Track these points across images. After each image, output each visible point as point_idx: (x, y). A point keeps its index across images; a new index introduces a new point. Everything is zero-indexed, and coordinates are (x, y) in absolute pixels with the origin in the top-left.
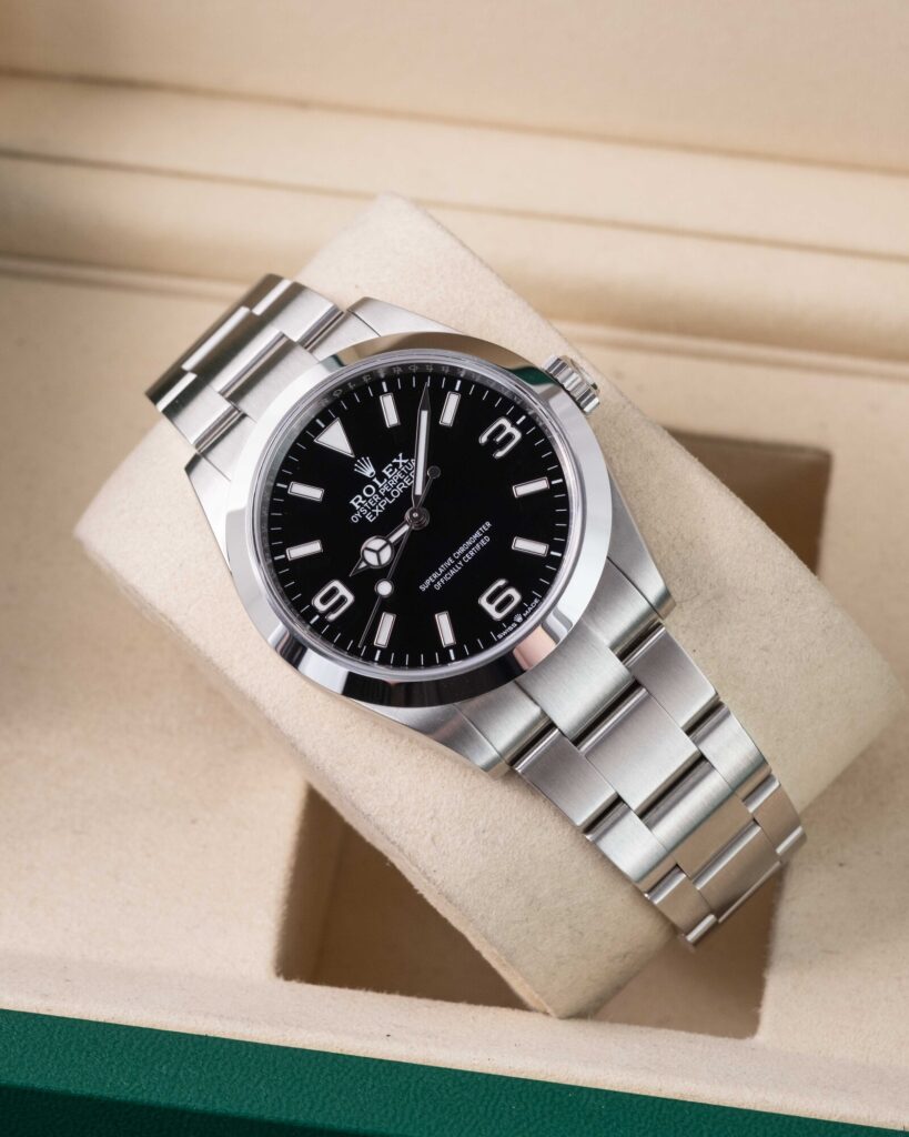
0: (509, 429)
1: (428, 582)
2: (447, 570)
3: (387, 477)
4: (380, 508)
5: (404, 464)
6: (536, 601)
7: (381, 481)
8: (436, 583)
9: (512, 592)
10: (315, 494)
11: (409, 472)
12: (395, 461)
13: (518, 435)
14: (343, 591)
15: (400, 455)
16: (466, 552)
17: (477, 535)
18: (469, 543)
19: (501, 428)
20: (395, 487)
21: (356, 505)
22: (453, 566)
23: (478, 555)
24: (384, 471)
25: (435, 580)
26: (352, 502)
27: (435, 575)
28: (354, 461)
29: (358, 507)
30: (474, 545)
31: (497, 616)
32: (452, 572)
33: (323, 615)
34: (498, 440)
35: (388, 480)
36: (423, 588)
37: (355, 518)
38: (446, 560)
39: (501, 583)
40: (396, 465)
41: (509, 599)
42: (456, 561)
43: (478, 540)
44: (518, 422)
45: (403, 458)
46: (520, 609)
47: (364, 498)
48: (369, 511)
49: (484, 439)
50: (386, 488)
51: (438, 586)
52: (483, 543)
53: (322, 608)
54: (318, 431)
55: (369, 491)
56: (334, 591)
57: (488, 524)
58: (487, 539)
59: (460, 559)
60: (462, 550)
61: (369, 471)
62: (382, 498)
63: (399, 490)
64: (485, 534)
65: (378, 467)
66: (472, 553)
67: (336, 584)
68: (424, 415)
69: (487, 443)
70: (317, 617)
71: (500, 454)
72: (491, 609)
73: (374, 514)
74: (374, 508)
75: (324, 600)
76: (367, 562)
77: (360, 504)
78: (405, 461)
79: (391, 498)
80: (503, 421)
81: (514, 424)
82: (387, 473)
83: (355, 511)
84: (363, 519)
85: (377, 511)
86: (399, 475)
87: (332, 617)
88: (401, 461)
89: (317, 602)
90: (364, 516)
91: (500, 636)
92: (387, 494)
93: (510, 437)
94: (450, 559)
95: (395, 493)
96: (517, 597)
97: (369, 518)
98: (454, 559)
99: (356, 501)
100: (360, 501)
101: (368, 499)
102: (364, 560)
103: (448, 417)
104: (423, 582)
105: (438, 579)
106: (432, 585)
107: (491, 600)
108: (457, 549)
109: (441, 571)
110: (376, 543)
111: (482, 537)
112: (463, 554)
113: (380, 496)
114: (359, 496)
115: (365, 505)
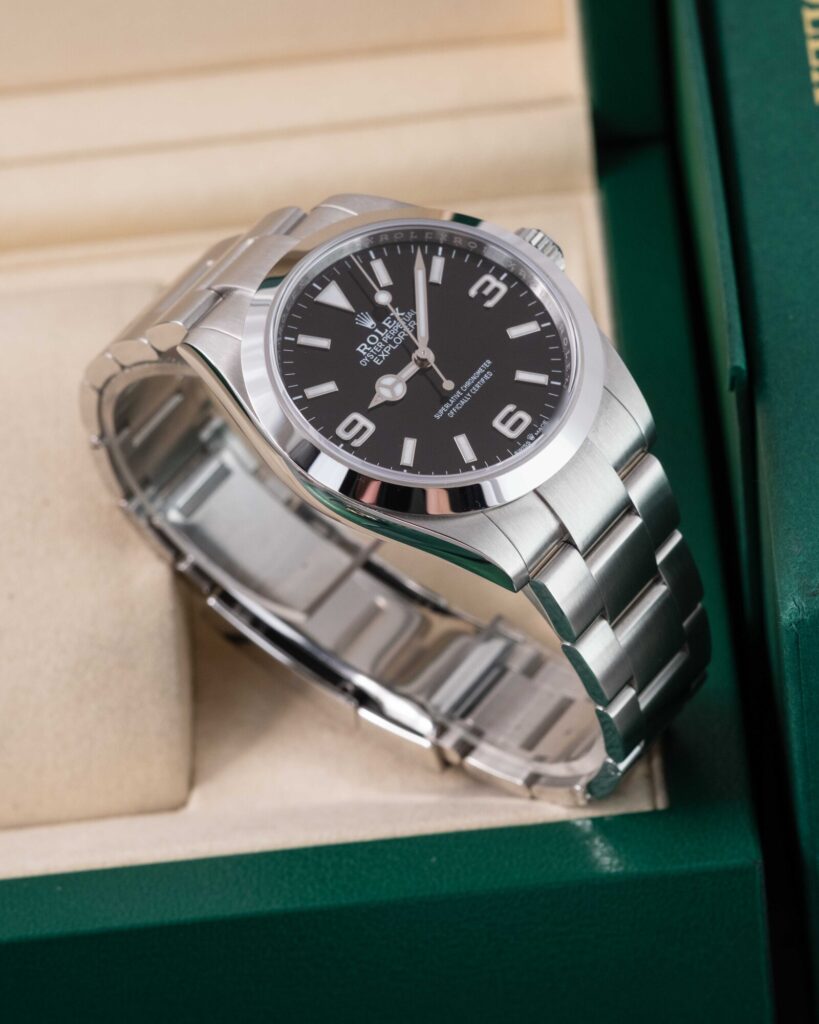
0: (496, 284)
1: (441, 412)
2: (458, 401)
3: (387, 328)
4: (385, 353)
5: (401, 317)
6: (544, 422)
7: (383, 332)
8: (448, 411)
9: (521, 414)
10: (323, 343)
11: (408, 323)
12: (393, 314)
13: (503, 289)
14: (363, 421)
16: (473, 385)
17: (480, 371)
18: (474, 378)
19: (487, 284)
20: (396, 335)
21: (362, 351)
22: (461, 398)
23: (483, 387)
24: (384, 323)
26: (359, 349)
27: (447, 406)
28: (354, 315)
29: (364, 353)
30: (478, 379)
31: (513, 435)
32: (463, 402)
33: (349, 442)
34: (487, 292)
35: (389, 330)
36: (437, 416)
37: (364, 362)
38: (455, 393)
39: (510, 408)
40: (394, 318)
41: (521, 421)
42: (465, 394)
43: (482, 375)
44: (502, 278)
45: (400, 312)
46: (531, 429)
47: (369, 345)
48: (375, 356)
49: (473, 292)
50: (388, 337)
51: (451, 414)
52: (487, 377)
53: (347, 436)
54: (316, 293)
55: (373, 340)
56: (355, 423)
57: (489, 362)
58: (490, 373)
59: (468, 390)
60: (468, 383)
61: (369, 323)
62: (386, 345)
63: (401, 337)
64: (488, 370)
65: (378, 320)
66: (478, 386)
67: (355, 416)
69: (477, 296)
72: (505, 430)
73: (381, 358)
74: (380, 353)
75: (348, 430)
76: (382, 397)
77: (366, 351)
78: (402, 314)
79: (394, 345)
80: (489, 278)
81: (498, 280)
82: (387, 325)
83: (362, 357)
84: (371, 363)
85: (383, 356)
87: (359, 442)
89: (341, 432)
90: (372, 361)
92: (390, 342)
93: (496, 290)
94: (459, 391)
95: (398, 340)
96: (527, 419)
97: (376, 361)
98: (462, 391)
99: (362, 348)
100: (366, 348)
101: (372, 346)
102: (380, 395)
103: (437, 276)
104: (436, 412)
105: (451, 409)
106: (445, 414)
107: (504, 422)
108: (464, 384)
109: (452, 402)
110: (387, 380)
111: (485, 373)
112: (471, 387)
113: (384, 343)
114: (364, 344)
115: (371, 352)
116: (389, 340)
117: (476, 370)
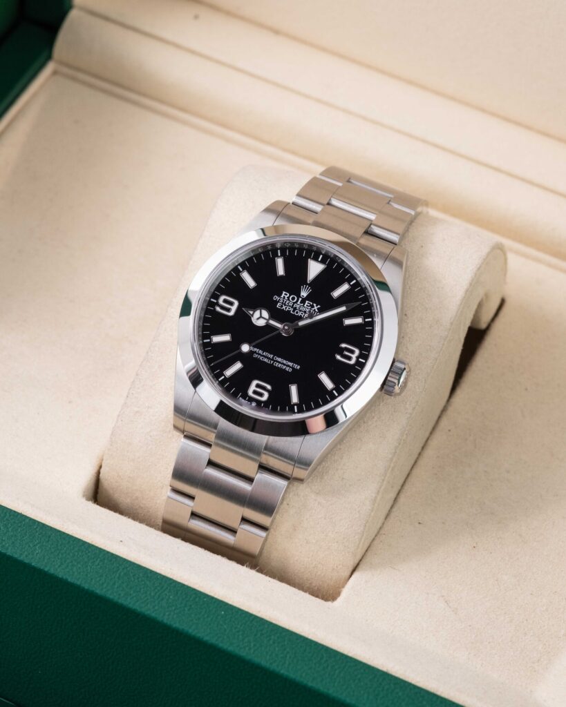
0: (354, 357)
1: (256, 350)
2: (266, 357)
3: (304, 304)
4: (286, 308)
5: (315, 310)
6: (267, 409)
7: (301, 303)
8: (257, 354)
9: (266, 394)
10: (281, 271)
12: (315, 305)
13: (352, 362)
14: (234, 309)
15: (319, 306)
16: (280, 363)
17: (291, 364)
18: (285, 362)
19: (352, 352)
20: (301, 311)
21: (283, 295)
22: (269, 358)
23: (280, 369)
24: (307, 302)
26: (284, 293)
27: (261, 352)
28: (307, 284)
29: (282, 297)
30: (284, 365)
31: (250, 393)
32: (266, 360)
33: (217, 304)
34: (347, 353)
35: (303, 306)
37: (276, 298)
38: (271, 354)
39: (269, 387)
40: (312, 306)
41: (261, 395)
42: (272, 359)
43: (288, 366)
44: (360, 360)
45: (318, 309)
46: (259, 403)
47: (288, 298)
48: (282, 303)
49: (343, 345)
50: (298, 306)
51: (255, 356)
52: (287, 369)
53: (221, 301)
54: (316, 259)
55: (293, 299)
56: (232, 304)
57: (299, 367)
58: (291, 370)
59: (275, 361)
60: (279, 360)
61: (304, 294)
62: (292, 307)
63: (300, 314)
64: (293, 368)
65: (308, 298)
66: (279, 366)
67: (236, 303)
68: (343, 309)
69: (342, 348)
70: (215, 301)
71: (338, 357)
72: (253, 387)
73: (282, 306)
74: (285, 305)
75: (225, 301)
77: (284, 297)
78: (317, 310)
79: (294, 311)
80: (357, 352)
81: (358, 358)
82: (306, 304)
83: (279, 296)
84: (277, 302)
85: (284, 307)
86: (308, 310)
87: (218, 309)
88: (316, 308)
89: (223, 297)
90: (279, 302)
91: (240, 400)
92: (295, 309)
93: (349, 358)
94: (272, 356)
95: (297, 313)
96: (266, 397)
97: (278, 305)
98: (273, 357)
100: (286, 296)
101: (289, 299)
102: (254, 312)
103: (348, 322)
104: (255, 347)
105: (259, 354)
106: (255, 352)
107: (258, 386)
108: (279, 357)
109: (264, 354)
110: (265, 314)
111: (290, 367)
112: (277, 362)
113: (293, 305)
114: (288, 295)
115: (285, 300)
116: (296, 308)
117: (291, 362)
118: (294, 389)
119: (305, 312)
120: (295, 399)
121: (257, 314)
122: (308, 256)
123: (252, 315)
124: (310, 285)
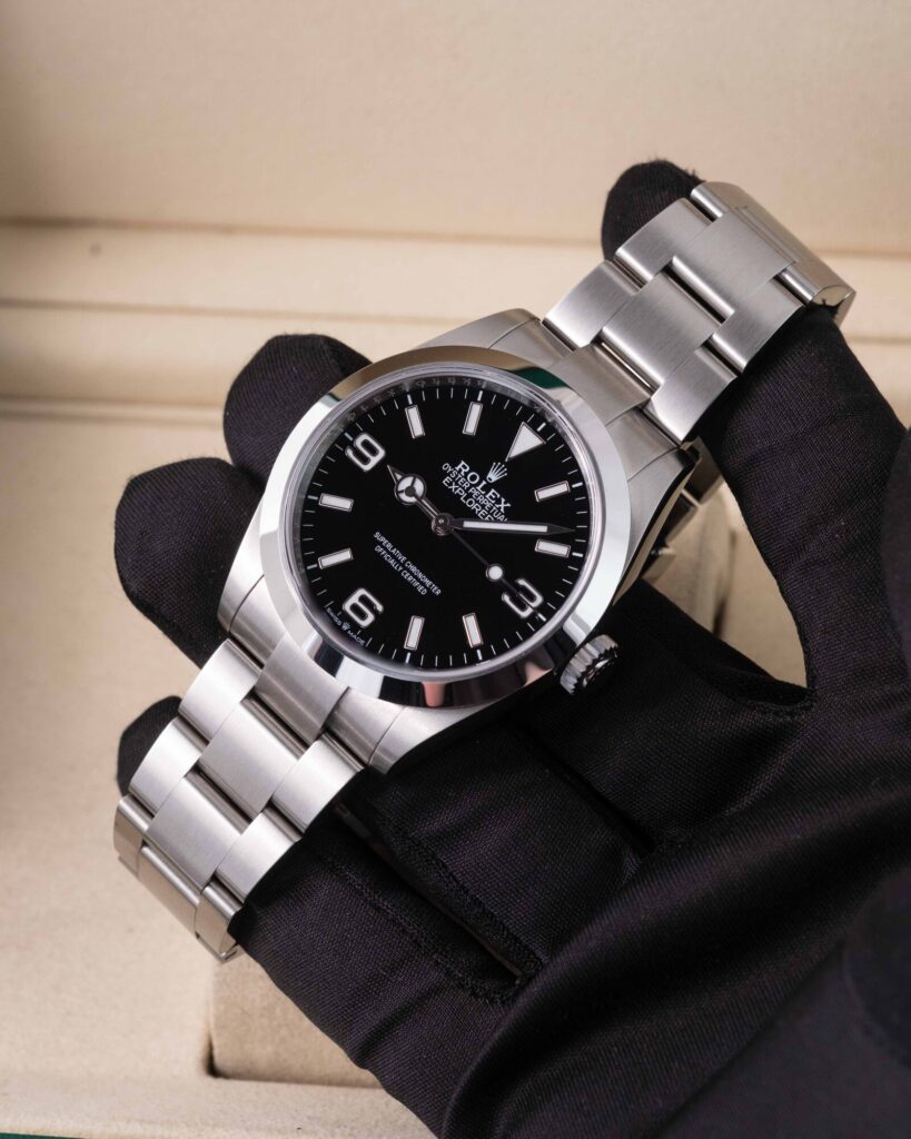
0: (531, 606)
1: (383, 539)
2: (394, 557)
3: (487, 493)
4: (456, 489)
5: (499, 509)
6: (362, 642)
7: (482, 489)
8: (382, 547)
9: (371, 618)
10: (471, 427)
11: (492, 514)
12: (503, 500)
13: (525, 614)
14: (374, 461)
15: (508, 505)
16: (412, 574)
17: (428, 582)
18: (420, 575)
19: (532, 598)
20: (477, 502)
21: (460, 466)
22: (398, 561)
23: (409, 584)
24: (493, 491)
25: (384, 546)
26: (463, 463)
27: (389, 546)
28: (503, 461)
29: (457, 468)
30: (418, 580)
31: (347, 607)
32: (392, 562)
33: (351, 445)
34: (522, 597)
35: (484, 495)
36: (377, 535)
37: (447, 467)
38: (403, 555)
39: (380, 608)
40: (498, 501)
41: (363, 616)
42: (403, 565)
43: (423, 584)
44: (539, 615)
45: (505, 508)
46: (355, 626)
47: (466, 474)
48: (454, 479)
49: (522, 582)
50: (476, 493)
51: (379, 549)
52: (420, 588)
53: (358, 443)
54: (533, 427)
55: (473, 478)
56: (374, 452)
57: (438, 592)
58: (424, 592)
59: (405, 568)
60: (414, 569)
61: (493, 476)
62: (466, 491)
63: (474, 506)
64: (428, 589)
65: (496, 485)
66: (409, 579)
67: (382, 453)
68: (543, 529)
69: (518, 586)
70: (351, 439)
71: (506, 598)
72: (354, 599)
73: (450, 484)
74: (457, 484)
75: (366, 444)
76: (401, 480)
77: (460, 470)
78: (502, 510)
79: (466, 499)
80: (539, 599)
81: (537, 610)
82: (490, 494)
83: (454, 466)
84: (446, 474)
85: (454, 487)
86: (488, 505)
87: (350, 453)
88: (502, 506)
89: (364, 437)
90: (449, 475)
91: (329, 610)
92: (470, 495)
93: (523, 607)
94: (404, 558)
95: (470, 503)
96: (365, 623)
97: (446, 481)
98: (405, 562)
99: (464, 467)
100: (464, 470)
101: (465, 477)
102: (404, 477)
103: (544, 547)
104: (383, 534)
105: (385, 548)
106: (380, 543)
107: (363, 599)
108: (414, 564)
109: (394, 551)
110: (419, 487)
111: (425, 587)
112: (409, 571)
113: (469, 489)
114: (468, 469)
115: (459, 475)
117: (430, 579)
118: (417, 625)
119: (483, 506)
120: (412, 641)
121: (406, 483)
122: (523, 417)
123: (399, 482)
124: (507, 465)
